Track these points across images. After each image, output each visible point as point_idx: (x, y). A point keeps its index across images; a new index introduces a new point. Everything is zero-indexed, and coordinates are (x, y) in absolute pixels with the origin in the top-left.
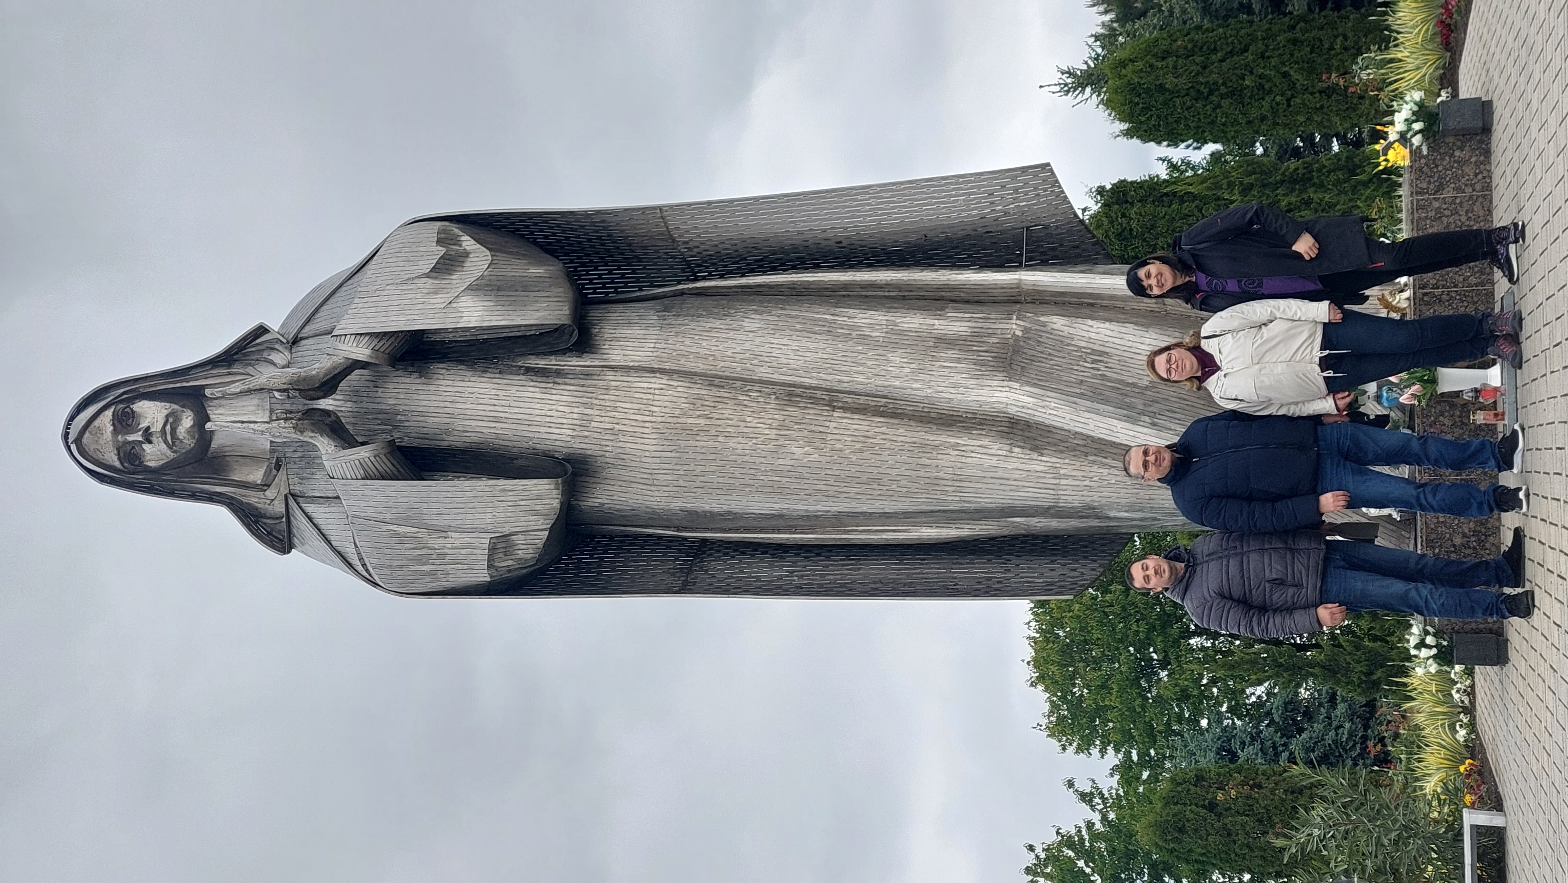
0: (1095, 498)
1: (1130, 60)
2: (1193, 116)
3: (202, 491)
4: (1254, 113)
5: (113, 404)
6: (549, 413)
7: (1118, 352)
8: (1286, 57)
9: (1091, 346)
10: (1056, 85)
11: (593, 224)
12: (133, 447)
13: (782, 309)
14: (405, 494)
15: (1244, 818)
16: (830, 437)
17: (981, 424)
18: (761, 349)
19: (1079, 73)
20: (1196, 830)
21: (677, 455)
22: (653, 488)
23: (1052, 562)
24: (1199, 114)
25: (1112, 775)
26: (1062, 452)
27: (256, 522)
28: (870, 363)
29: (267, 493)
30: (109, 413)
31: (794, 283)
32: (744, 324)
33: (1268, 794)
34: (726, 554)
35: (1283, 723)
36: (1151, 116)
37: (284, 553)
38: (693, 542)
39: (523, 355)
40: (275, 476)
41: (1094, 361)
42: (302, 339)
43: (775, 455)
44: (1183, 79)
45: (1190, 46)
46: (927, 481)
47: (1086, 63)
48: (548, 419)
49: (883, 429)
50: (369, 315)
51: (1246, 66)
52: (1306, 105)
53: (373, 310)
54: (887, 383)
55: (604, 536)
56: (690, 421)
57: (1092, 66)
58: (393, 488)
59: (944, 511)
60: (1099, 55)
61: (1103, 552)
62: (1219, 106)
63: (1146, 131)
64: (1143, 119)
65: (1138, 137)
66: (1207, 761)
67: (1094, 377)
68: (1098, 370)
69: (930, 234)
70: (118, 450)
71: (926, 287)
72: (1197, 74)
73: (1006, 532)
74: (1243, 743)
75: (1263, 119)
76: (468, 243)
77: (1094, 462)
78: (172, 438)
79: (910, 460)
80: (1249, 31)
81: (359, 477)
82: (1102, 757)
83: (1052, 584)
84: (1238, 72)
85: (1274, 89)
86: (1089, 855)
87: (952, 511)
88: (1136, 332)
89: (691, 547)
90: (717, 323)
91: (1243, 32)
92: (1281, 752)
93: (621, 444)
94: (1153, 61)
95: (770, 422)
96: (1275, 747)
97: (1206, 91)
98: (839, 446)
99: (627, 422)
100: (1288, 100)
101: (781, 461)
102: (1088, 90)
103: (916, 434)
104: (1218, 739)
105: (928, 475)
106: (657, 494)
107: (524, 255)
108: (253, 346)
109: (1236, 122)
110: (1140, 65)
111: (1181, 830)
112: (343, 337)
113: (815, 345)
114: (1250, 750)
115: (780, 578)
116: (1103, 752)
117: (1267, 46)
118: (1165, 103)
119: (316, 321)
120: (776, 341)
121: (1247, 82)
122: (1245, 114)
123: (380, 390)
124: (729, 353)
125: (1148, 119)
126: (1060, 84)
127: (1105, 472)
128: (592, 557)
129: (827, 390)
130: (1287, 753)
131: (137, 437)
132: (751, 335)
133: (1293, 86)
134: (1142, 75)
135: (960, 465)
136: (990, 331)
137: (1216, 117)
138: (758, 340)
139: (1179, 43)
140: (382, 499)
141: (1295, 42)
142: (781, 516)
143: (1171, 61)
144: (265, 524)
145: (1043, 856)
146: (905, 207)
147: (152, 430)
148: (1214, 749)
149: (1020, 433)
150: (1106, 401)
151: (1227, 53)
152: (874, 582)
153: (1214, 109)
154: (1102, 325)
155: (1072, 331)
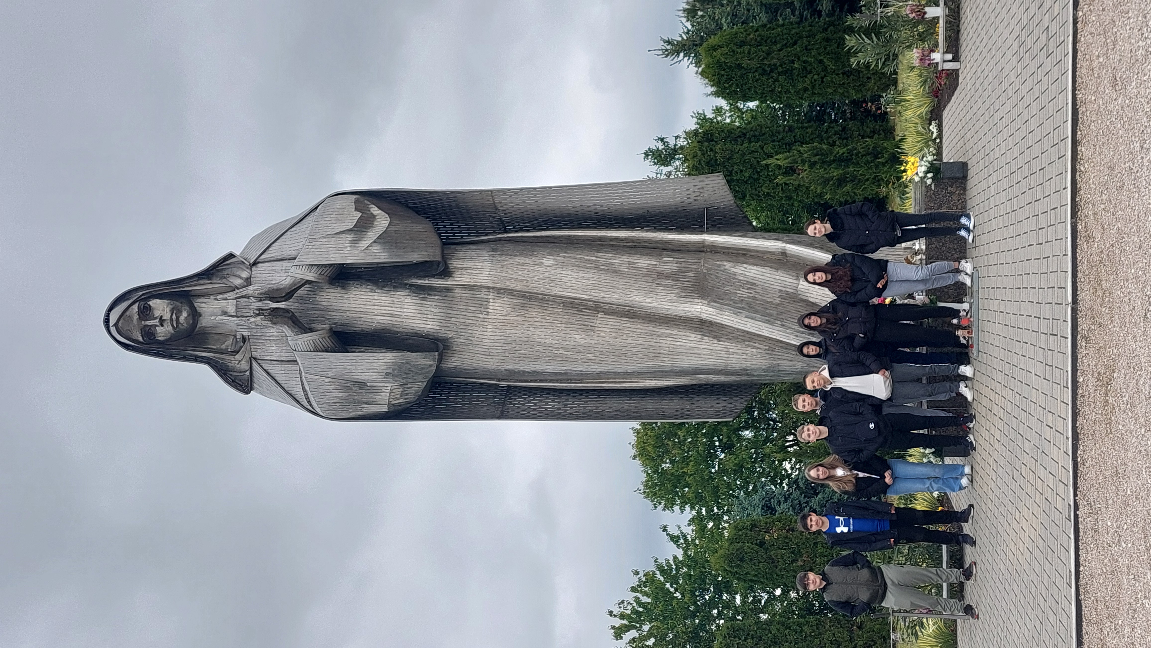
0: (749, 365)
1: (719, 46)
2: (760, 86)
3: (191, 355)
4: (800, 86)
5: (137, 301)
6: (426, 313)
7: (761, 284)
8: (822, 50)
9: (746, 279)
10: (659, 50)
11: (448, 198)
12: (150, 329)
13: (565, 253)
14: (342, 361)
15: (783, 551)
16: (597, 329)
17: (684, 323)
18: (556, 277)
19: (676, 43)
20: (751, 559)
21: (505, 338)
22: (489, 357)
23: (718, 399)
24: (763, 85)
25: (689, 525)
26: (730, 339)
27: (225, 374)
28: (621, 287)
29: (236, 357)
30: (135, 307)
31: (569, 236)
32: (544, 261)
33: (799, 535)
34: (525, 394)
35: (806, 488)
36: (733, 84)
37: (248, 393)
38: (503, 387)
39: (410, 277)
40: (241, 347)
41: (748, 289)
42: (259, 263)
43: (564, 339)
44: (755, 62)
45: (759, 39)
46: (654, 355)
47: (681, 36)
48: (425, 316)
49: (628, 325)
50: (317, 253)
51: (795, 54)
52: (833, 82)
53: (319, 250)
54: (631, 299)
55: (446, 383)
56: (512, 318)
57: (685, 38)
58: (334, 357)
59: (662, 371)
60: (689, 30)
61: (746, 393)
62: (777, 80)
63: (728, 94)
64: (727, 85)
65: (723, 97)
66: (757, 514)
67: (749, 297)
68: (751, 293)
69: (650, 210)
70: (141, 330)
71: (649, 241)
72: (763, 59)
73: (694, 382)
74: (779, 503)
75: (806, 90)
76: (375, 210)
77: (749, 345)
78: (177, 323)
79: (644, 343)
80: (797, 31)
81: (312, 350)
82: (682, 512)
83: (719, 412)
84: (791, 58)
85: (813, 70)
86: (674, 580)
87: (666, 372)
88: (771, 272)
89: (502, 390)
90: (527, 260)
91: (793, 31)
92: (805, 507)
93: (470, 331)
94: (735, 48)
95: (560, 319)
96: (800, 504)
97: (768, 69)
98: (602, 334)
99: (473, 318)
100: (822, 78)
101: (568, 343)
102: (682, 54)
103: (647, 328)
104: (763, 499)
105: (654, 351)
106: (491, 360)
107: (409, 217)
108: (223, 266)
109: (787, 91)
110: (725, 50)
111: (742, 560)
112: (301, 267)
113: (587, 275)
114: (784, 506)
115: (559, 409)
116: (682, 510)
117: (809, 42)
118: (742, 76)
119: (269, 252)
120: (564, 273)
121: (795, 65)
122: (794, 86)
123: (318, 297)
124: (536, 279)
125: (730, 86)
126: (662, 50)
127: (755, 350)
128: (441, 396)
129: (595, 302)
130: (808, 508)
131: (156, 322)
132: (548, 268)
133: (825, 69)
134: (727, 56)
135: (673, 346)
136: (689, 269)
137: (775, 87)
138: (553, 272)
139: (752, 36)
140: (327, 363)
141: (828, 40)
142: (566, 374)
143: (746, 48)
144: (231, 375)
145: (644, 579)
146: (638, 195)
147: (164, 318)
148: (760, 506)
149: (707, 328)
150: (756, 312)
151: (783, 45)
152: (616, 411)
153: (774, 82)
154: (752, 268)
155: (735, 270)
